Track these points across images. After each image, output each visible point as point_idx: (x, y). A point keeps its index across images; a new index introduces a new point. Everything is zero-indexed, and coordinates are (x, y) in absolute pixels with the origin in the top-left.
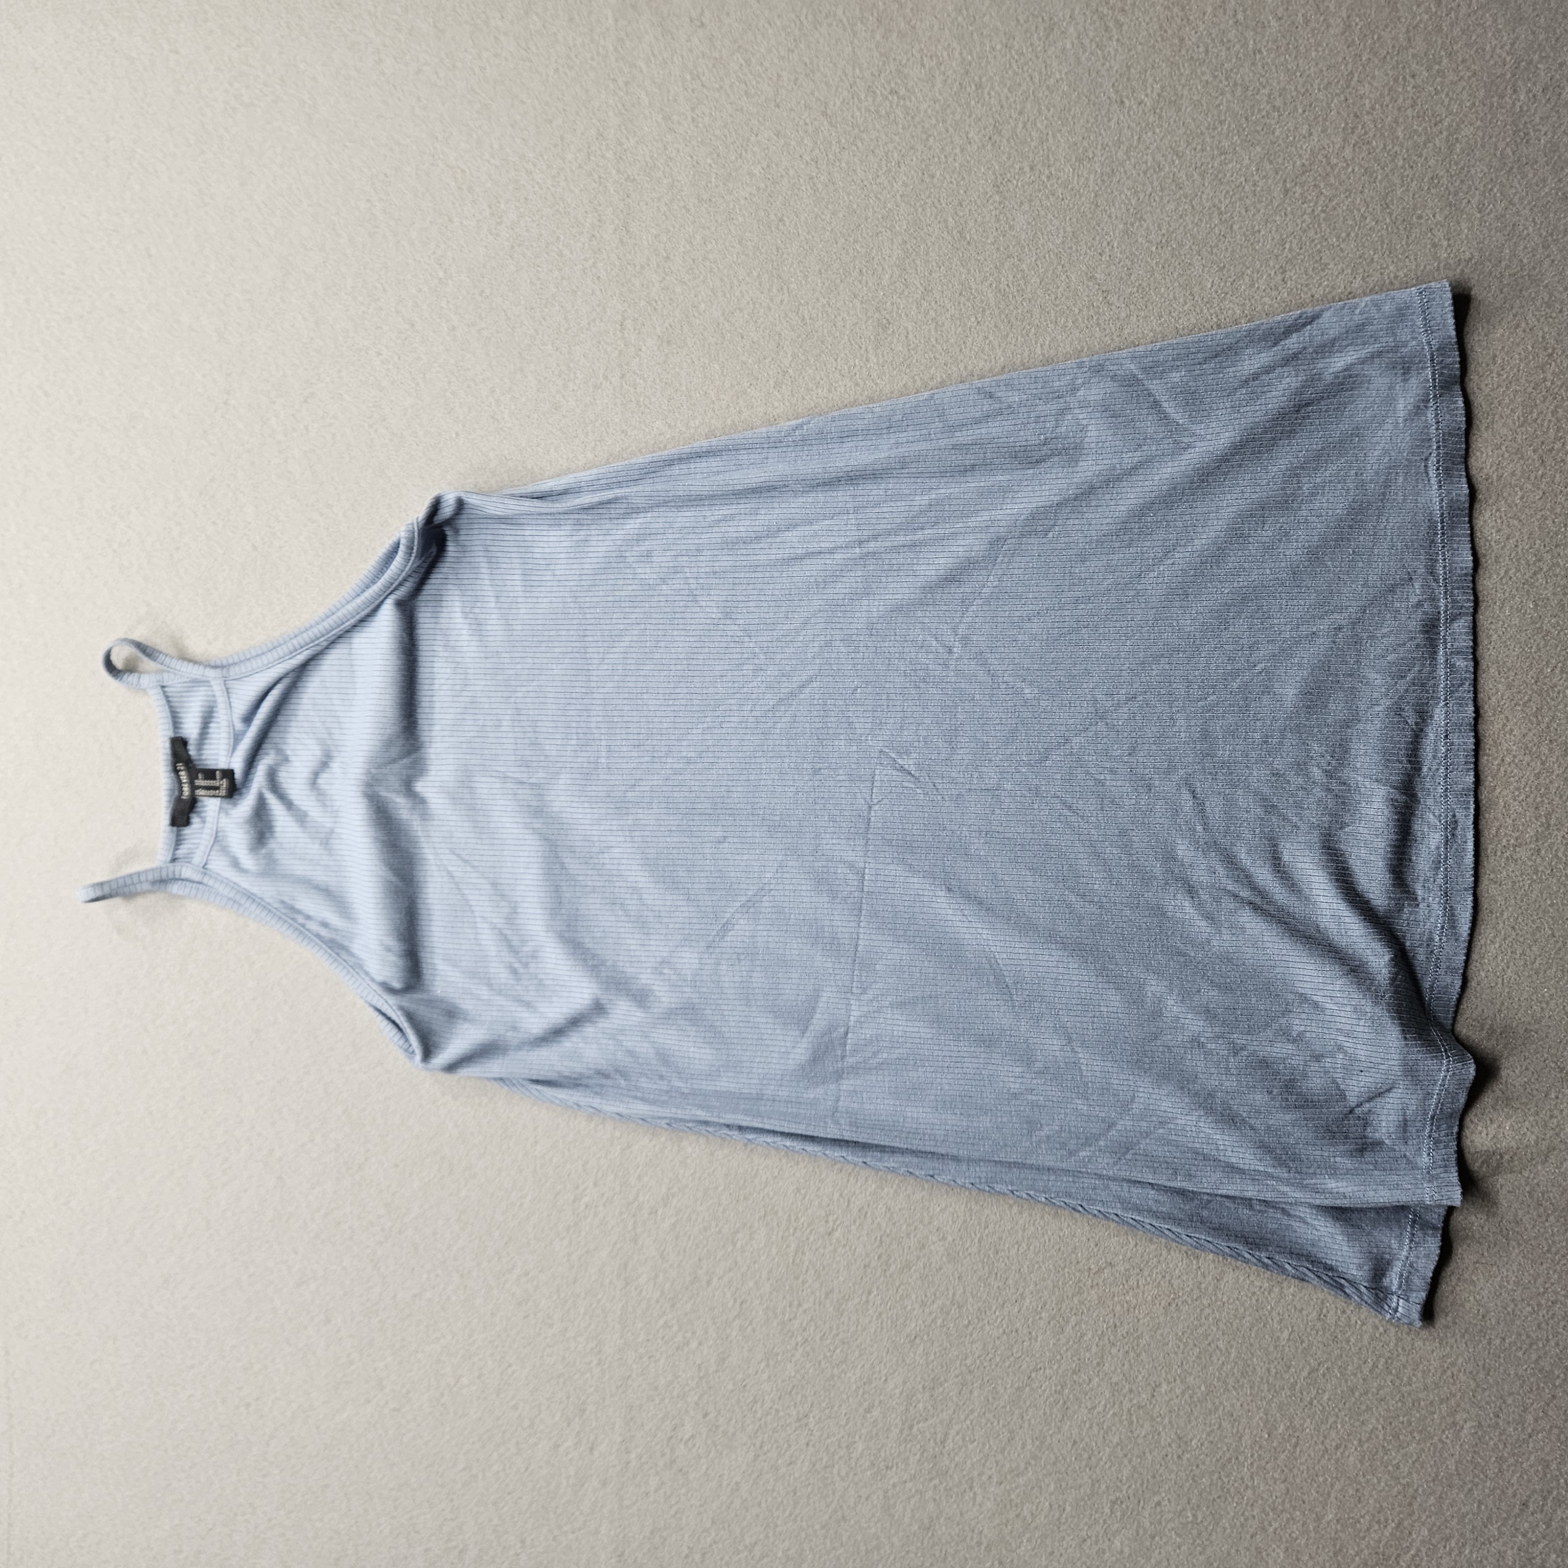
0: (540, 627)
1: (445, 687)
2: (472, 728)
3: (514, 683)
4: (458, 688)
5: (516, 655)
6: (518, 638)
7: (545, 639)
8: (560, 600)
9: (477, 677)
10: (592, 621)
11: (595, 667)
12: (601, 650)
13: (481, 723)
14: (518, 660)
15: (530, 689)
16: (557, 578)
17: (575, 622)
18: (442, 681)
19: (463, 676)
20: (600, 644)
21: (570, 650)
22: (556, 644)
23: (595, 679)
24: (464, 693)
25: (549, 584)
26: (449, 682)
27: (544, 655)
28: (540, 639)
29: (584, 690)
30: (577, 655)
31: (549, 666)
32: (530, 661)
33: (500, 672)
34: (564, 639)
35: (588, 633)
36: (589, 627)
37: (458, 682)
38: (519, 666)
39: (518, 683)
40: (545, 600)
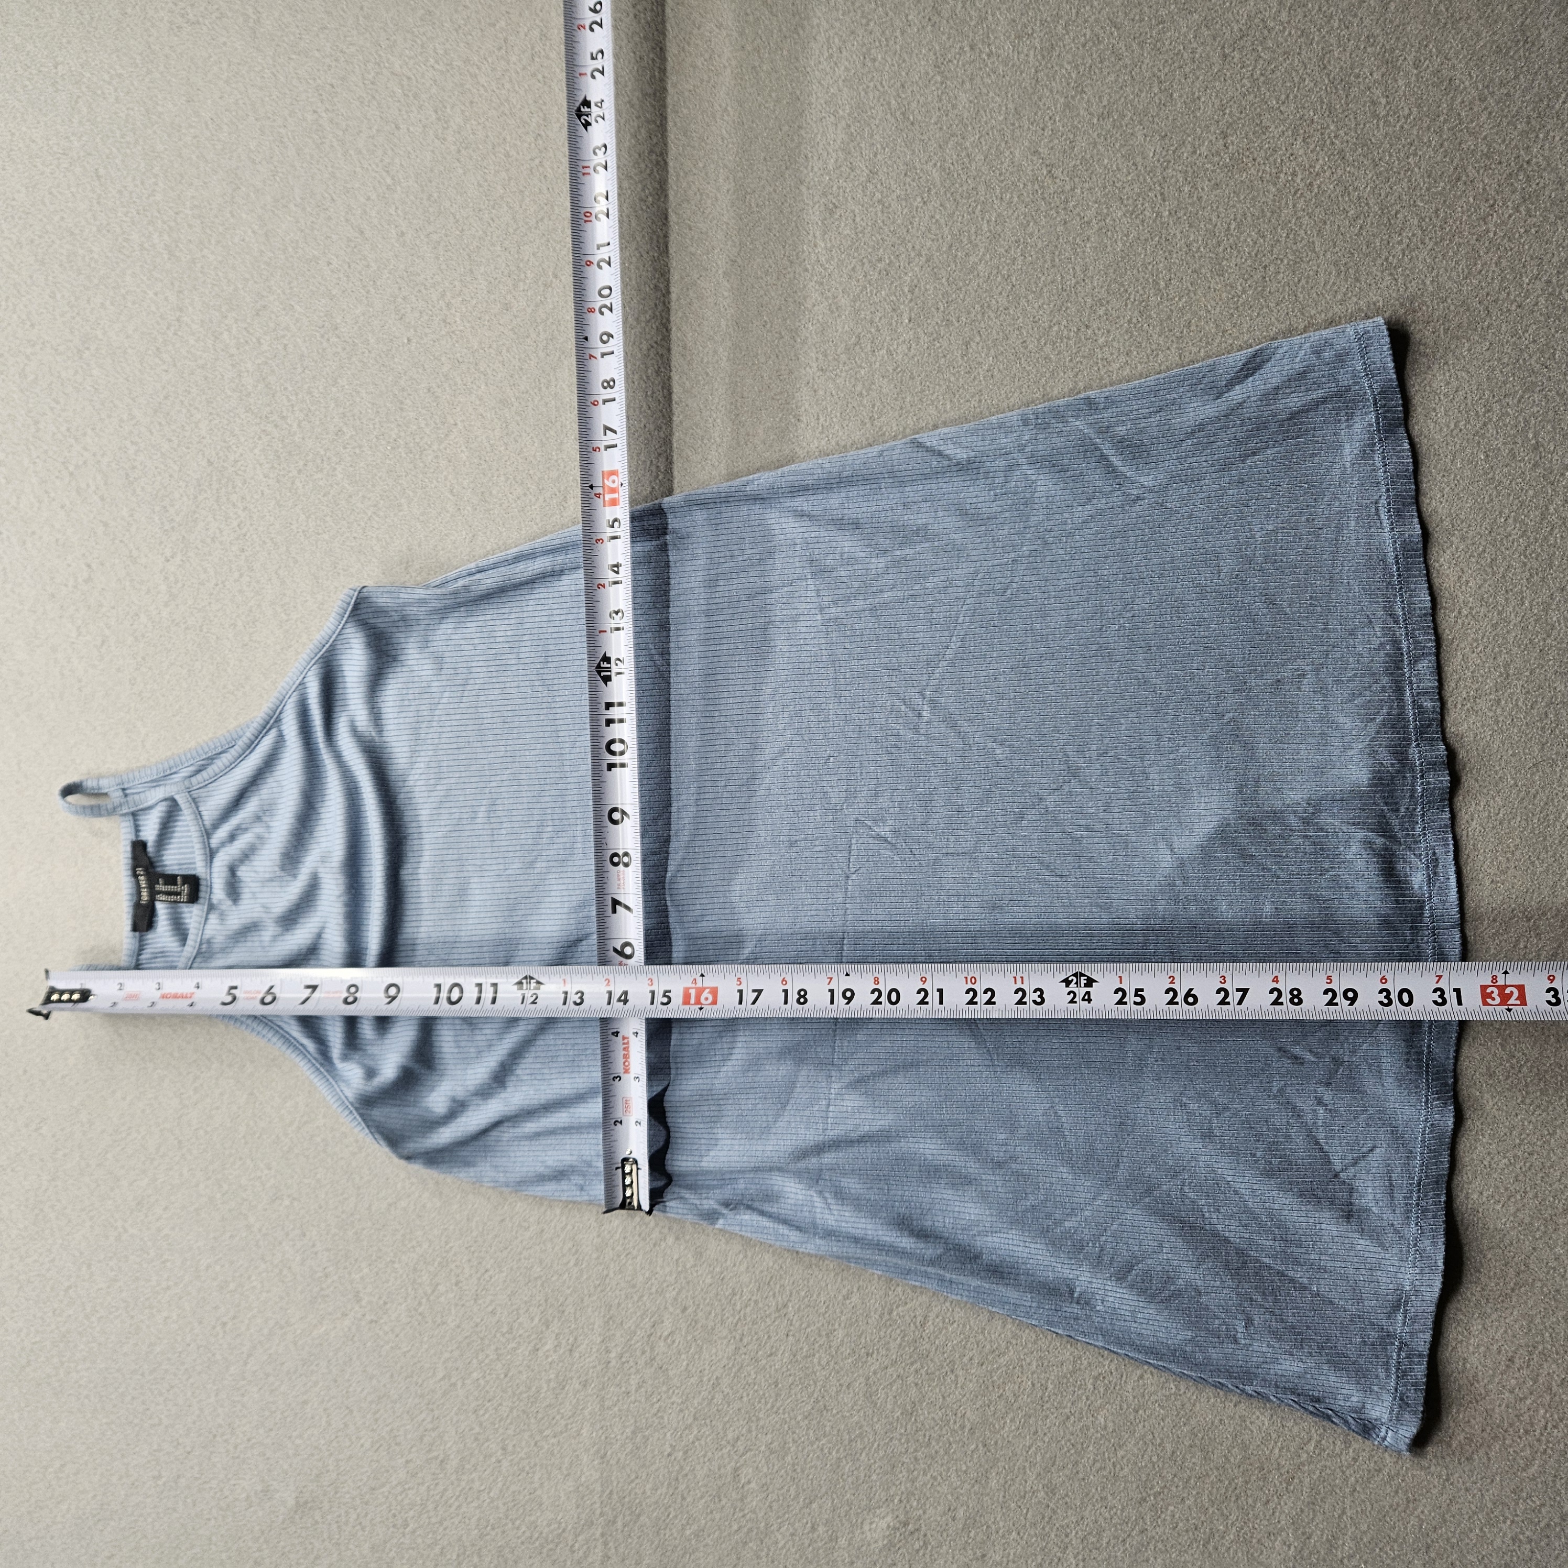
0: (510, 714)
1: (419, 783)
2: (448, 822)
3: (487, 773)
4: (432, 782)
5: (488, 744)
6: (490, 726)
7: (516, 724)
8: (527, 683)
9: (450, 769)
10: (562, 704)
11: (567, 751)
12: (573, 733)
13: (457, 816)
14: (489, 749)
15: (504, 777)
16: (522, 661)
17: (544, 706)
18: (417, 777)
19: (436, 770)
20: (571, 727)
21: (541, 734)
22: (527, 730)
23: (568, 763)
24: (439, 788)
25: (515, 667)
26: (423, 777)
27: (516, 742)
28: (511, 725)
29: (557, 775)
30: (549, 740)
31: (522, 753)
32: (503, 749)
33: (473, 762)
34: (534, 724)
35: (558, 716)
36: (559, 711)
37: (432, 776)
38: (492, 755)
39: (493, 773)
40: (513, 684)
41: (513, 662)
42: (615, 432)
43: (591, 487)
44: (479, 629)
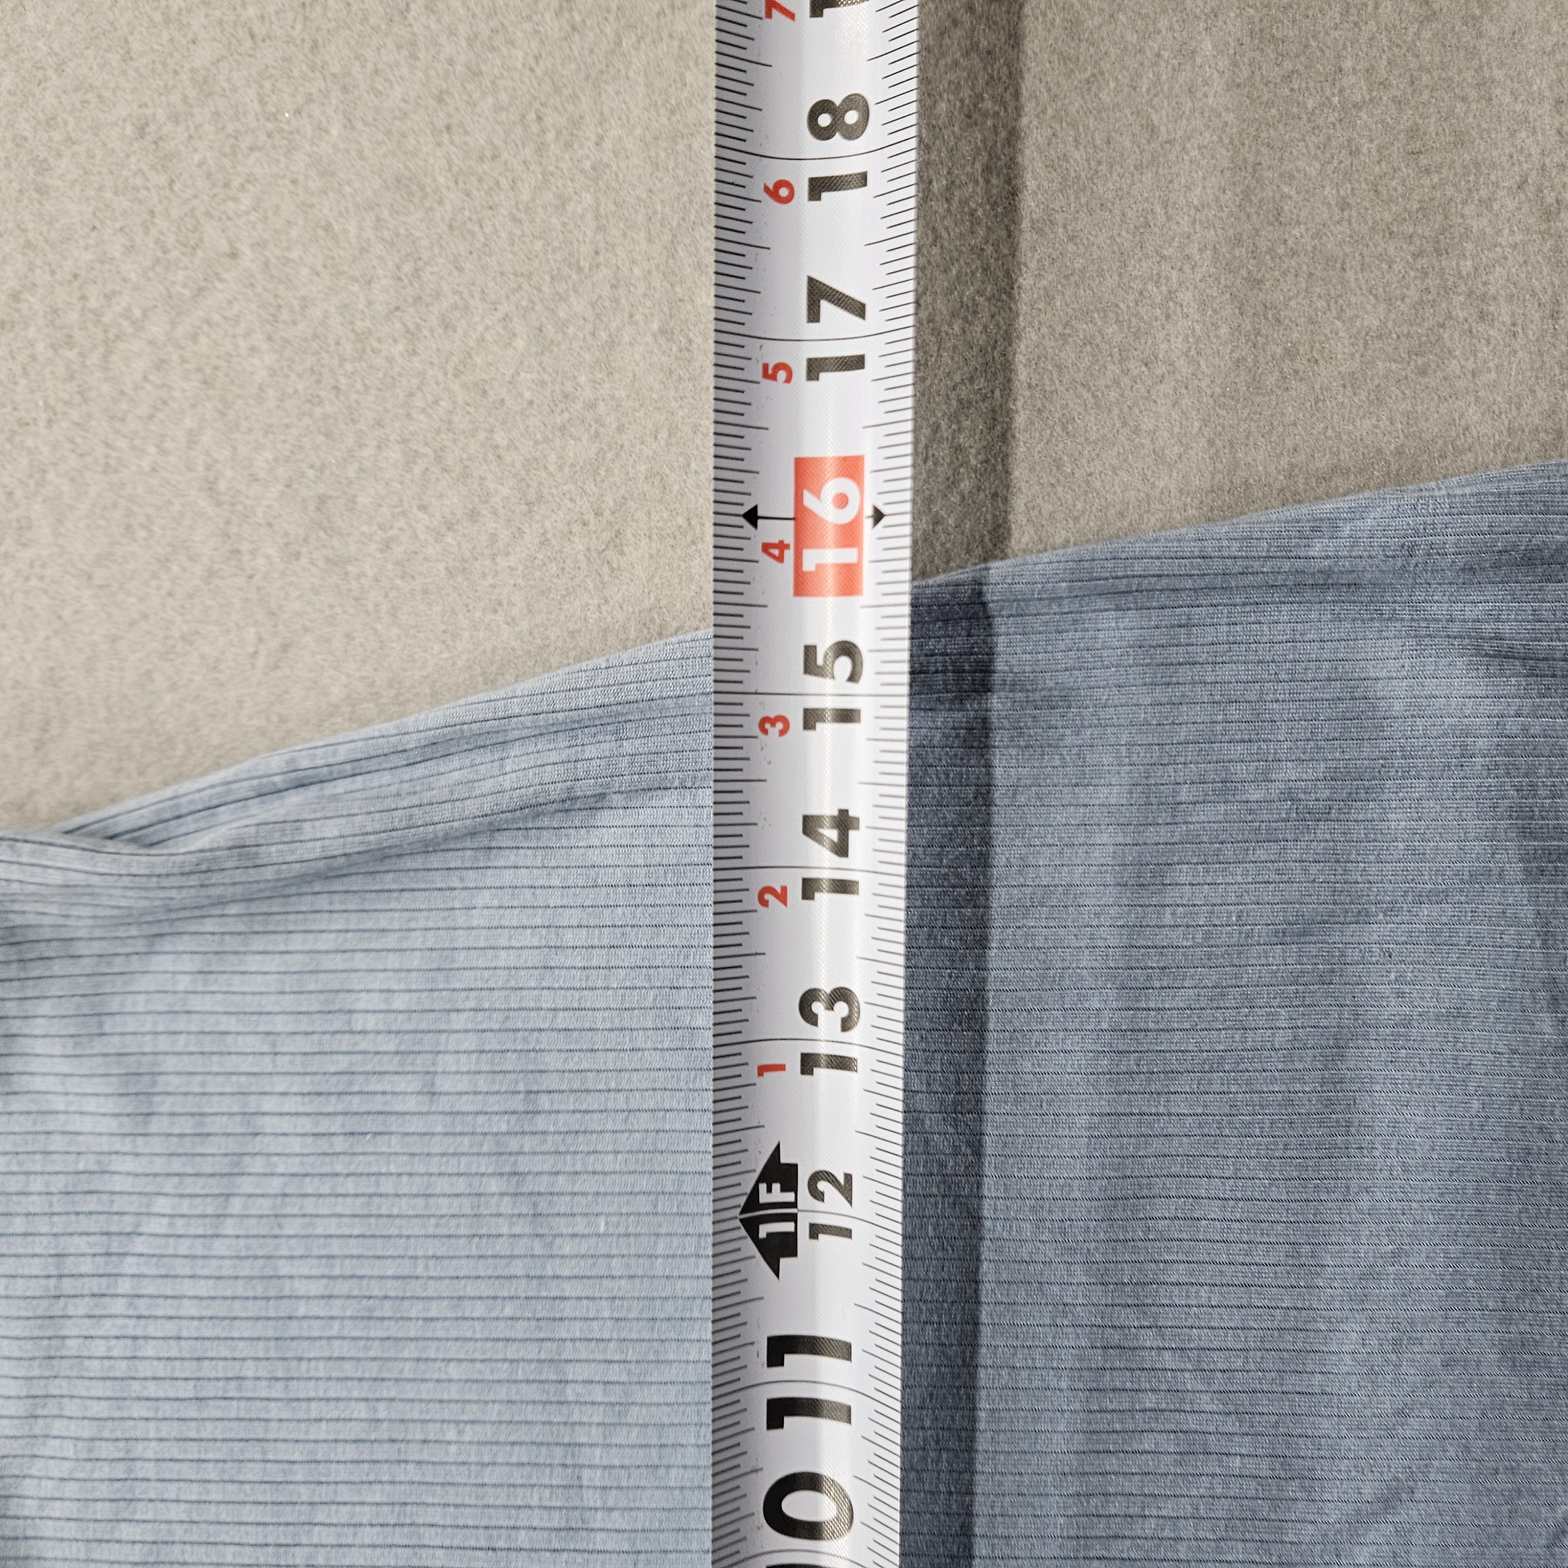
0: (392, 1287)
1: (56, 1509)
3: (304, 1493)
4: (103, 1510)
5: (310, 1390)
6: (316, 1329)
7: (413, 1330)
8: (461, 1185)
9: (170, 1470)
10: (583, 1267)
11: (596, 1435)
12: (616, 1373)
14: (315, 1410)
15: (365, 1514)
16: (444, 1104)
17: (518, 1268)
18: (48, 1488)
19: (120, 1471)
20: (612, 1351)
21: (503, 1371)
22: (453, 1351)
23: (598, 1477)
24: (126, 1531)
25: (415, 1125)
26: (71, 1489)
27: (410, 1391)
28: (394, 1330)
29: (557, 1520)
30: (532, 1392)
31: (432, 1432)
33: (253, 1451)
34: (478, 1329)
35: (568, 1309)
36: (569, 1289)
37: (103, 1490)
38: (322, 1431)
39: (324, 1493)
40: (405, 1185)
41: (411, 1104)
42: (859, 310)
43: (752, 517)
44: (290, 983)
